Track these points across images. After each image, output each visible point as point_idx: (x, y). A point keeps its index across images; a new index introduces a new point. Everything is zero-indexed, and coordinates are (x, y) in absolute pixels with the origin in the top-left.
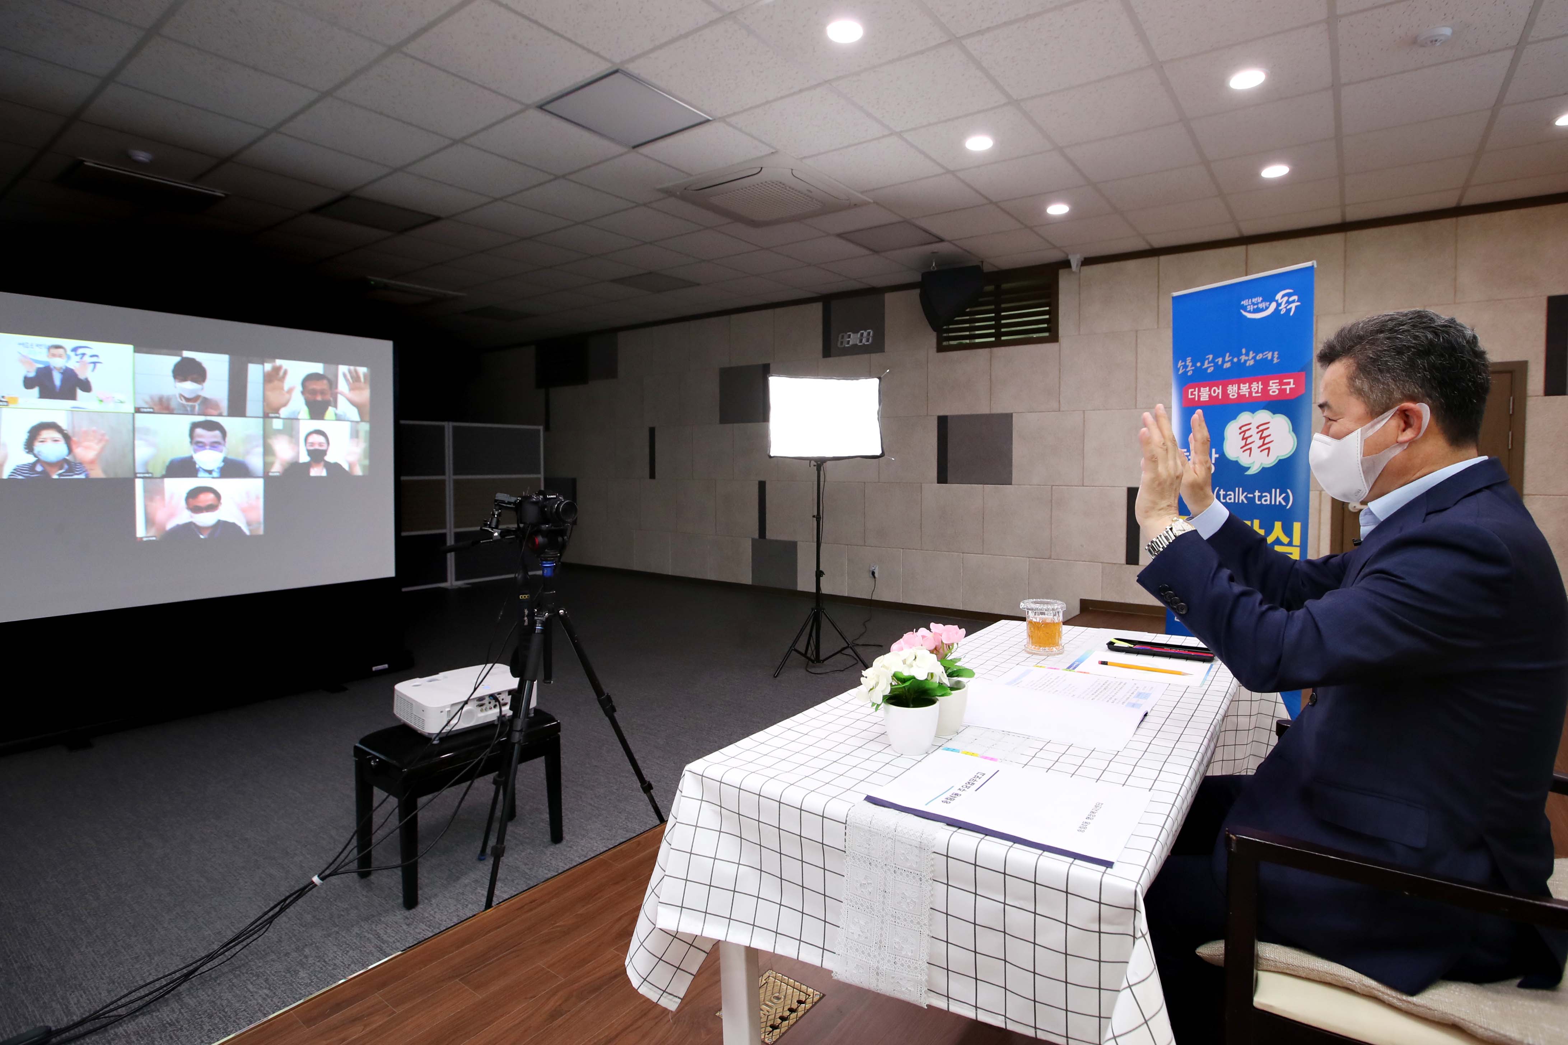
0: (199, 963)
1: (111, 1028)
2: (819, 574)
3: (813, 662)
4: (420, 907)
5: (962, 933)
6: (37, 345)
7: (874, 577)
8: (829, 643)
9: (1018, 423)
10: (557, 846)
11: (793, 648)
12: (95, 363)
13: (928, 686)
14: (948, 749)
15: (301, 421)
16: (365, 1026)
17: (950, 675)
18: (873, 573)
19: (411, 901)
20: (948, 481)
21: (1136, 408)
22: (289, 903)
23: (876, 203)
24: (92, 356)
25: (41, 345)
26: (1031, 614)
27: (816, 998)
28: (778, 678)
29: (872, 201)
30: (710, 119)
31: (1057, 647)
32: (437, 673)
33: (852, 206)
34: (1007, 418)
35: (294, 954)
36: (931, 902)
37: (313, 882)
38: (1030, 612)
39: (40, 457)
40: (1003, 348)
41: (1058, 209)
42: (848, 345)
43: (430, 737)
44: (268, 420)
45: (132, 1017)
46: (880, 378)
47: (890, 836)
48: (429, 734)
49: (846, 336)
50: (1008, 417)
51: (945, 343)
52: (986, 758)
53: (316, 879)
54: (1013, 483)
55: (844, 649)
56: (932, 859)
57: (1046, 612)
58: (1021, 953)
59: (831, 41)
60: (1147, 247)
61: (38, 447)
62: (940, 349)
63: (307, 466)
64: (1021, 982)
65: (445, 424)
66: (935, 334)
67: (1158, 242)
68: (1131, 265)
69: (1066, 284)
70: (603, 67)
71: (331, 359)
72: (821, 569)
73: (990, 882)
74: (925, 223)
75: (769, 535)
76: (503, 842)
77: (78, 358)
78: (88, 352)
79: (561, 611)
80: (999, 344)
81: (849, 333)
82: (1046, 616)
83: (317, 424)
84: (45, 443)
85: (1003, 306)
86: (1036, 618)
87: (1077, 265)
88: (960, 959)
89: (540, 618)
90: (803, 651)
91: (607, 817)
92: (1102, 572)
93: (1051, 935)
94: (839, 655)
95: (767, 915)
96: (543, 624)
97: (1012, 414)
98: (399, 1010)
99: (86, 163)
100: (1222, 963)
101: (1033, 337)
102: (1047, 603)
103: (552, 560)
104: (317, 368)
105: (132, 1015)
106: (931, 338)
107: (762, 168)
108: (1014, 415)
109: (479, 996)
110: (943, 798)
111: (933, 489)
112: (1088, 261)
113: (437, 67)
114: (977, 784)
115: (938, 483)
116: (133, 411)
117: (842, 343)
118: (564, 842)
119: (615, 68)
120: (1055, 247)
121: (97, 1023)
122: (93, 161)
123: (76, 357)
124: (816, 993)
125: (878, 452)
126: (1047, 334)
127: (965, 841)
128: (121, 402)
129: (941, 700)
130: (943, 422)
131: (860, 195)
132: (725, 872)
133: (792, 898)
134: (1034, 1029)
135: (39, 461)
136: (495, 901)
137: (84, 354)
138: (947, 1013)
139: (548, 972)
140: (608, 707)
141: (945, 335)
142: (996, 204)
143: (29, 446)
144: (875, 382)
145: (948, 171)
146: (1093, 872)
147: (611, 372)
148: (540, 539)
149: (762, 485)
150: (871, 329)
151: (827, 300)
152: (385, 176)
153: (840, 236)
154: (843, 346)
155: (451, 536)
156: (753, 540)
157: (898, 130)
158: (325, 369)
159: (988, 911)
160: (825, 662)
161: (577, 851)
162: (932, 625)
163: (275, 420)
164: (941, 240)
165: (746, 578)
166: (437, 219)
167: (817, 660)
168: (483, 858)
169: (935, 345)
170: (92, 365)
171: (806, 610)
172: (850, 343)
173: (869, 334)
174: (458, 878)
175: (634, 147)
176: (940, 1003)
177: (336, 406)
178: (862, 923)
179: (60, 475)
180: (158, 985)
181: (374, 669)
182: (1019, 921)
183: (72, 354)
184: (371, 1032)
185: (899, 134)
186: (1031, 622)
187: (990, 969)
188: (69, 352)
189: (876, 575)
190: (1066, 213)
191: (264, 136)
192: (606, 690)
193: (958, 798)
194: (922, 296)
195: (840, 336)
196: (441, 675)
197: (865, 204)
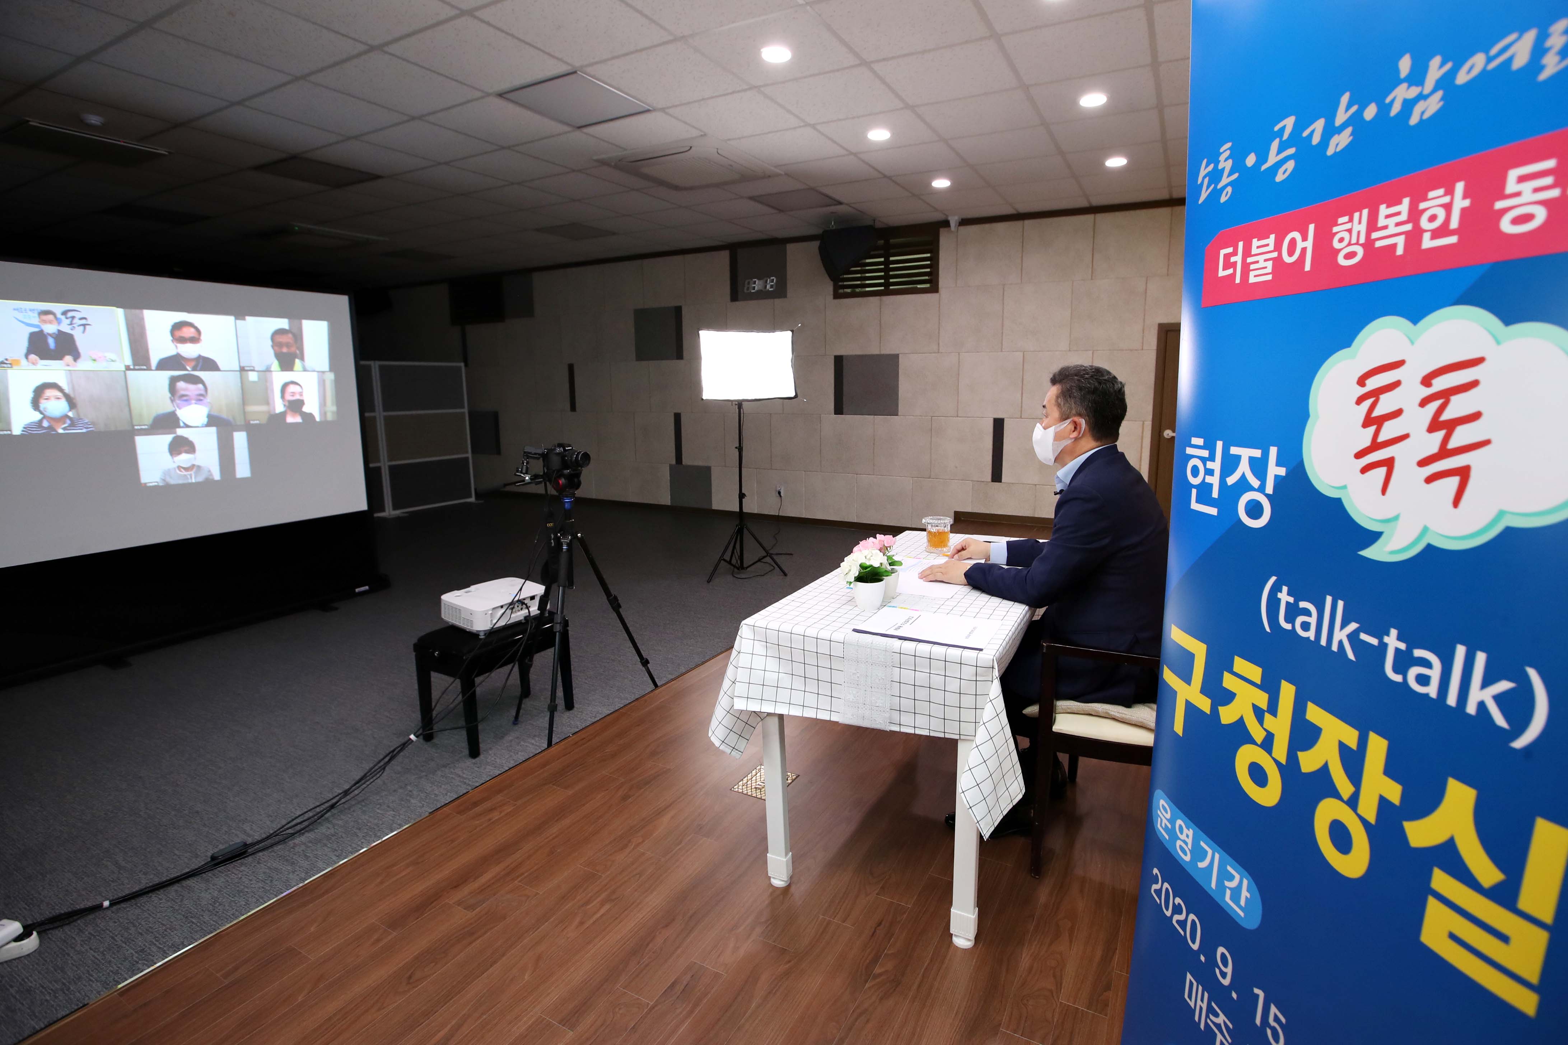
0: (337, 798)
1: (291, 840)
2: (742, 496)
3: (738, 569)
4: (482, 757)
5: (907, 691)
6: (31, 310)
7: (781, 496)
8: (752, 552)
9: (904, 363)
10: (571, 712)
11: (722, 559)
12: (84, 325)
13: (879, 571)
14: (890, 607)
15: (274, 373)
16: (501, 812)
17: (890, 564)
18: (779, 493)
19: (474, 752)
20: (845, 411)
21: (1002, 351)
22: (396, 754)
23: (786, 174)
24: (81, 319)
25: (34, 310)
26: (929, 527)
27: (794, 777)
28: (710, 583)
29: (783, 173)
30: (651, 109)
31: (947, 548)
32: (469, 587)
33: (766, 176)
34: (894, 359)
35: (400, 791)
36: (892, 678)
37: (410, 739)
38: (929, 525)
39: (47, 414)
40: (891, 297)
41: (941, 183)
42: (754, 291)
43: (477, 633)
44: (244, 373)
45: (300, 834)
46: (792, 331)
47: (869, 646)
48: (477, 631)
49: (751, 282)
50: (895, 357)
51: (841, 291)
52: (913, 610)
53: (412, 737)
54: (899, 414)
55: (764, 557)
56: (892, 656)
57: (939, 525)
58: (938, 696)
59: (764, 61)
60: (1014, 212)
61: (43, 404)
62: (837, 296)
63: (283, 415)
64: (937, 711)
65: (372, 363)
66: (831, 283)
67: (1023, 208)
68: (1000, 227)
69: (945, 241)
70: (563, 69)
71: (296, 315)
72: (743, 492)
73: (923, 664)
74: (829, 191)
75: (686, 461)
76: (555, 702)
77: (68, 321)
78: (78, 315)
79: (579, 535)
80: (887, 292)
81: (754, 280)
82: (939, 527)
83: (288, 376)
84: (49, 400)
85: (892, 259)
86: (933, 529)
87: (955, 226)
88: (907, 704)
89: (565, 541)
90: (728, 559)
91: (602, 691)
92: (972, 489)
93: (953, 685)
94: (759, 564)
95: (798, 697)
96: (568, 545)
97: (898, 354)
98: (519, 802)
99: (31, 123)
100: (1038, 716)
101: (917, 288)
102: (940, 519)
103: (571, 497)
104: (283, 323)
105: (300, 832)
106: (829, 287)
107: (691, 147)
108: (900, 356)
109: (570, 792)
110: (894, 628)
111: (831, 422)
112: (965, 222)
113: (412, 63)
114: (911, 621)
115: (835, 414)
116: (124, 369)
117: (748, 289)
118: (575, 709)
119: (574, 70)
120: (936, 210)
121: (277, 839)
122: (39, 121)
123: (66, 320)
124: (793, 775)
125: (793, 394)
126: (928, 285)
127: (909, 646)
128: (113, 361)
129: (886, 579)
130: (839, 361)
131: (773, 168)
132: (771, 677)
133: (812, 686)
134: (943, 733)
135: (45, 417)
136: (555, 740)
137: (73, 317)
138: (900, 733)
139: (611, 777)
140: (615, 604)
141: (840, 283)
142: (890, 178)
143: (36, 404)
144: (789, 334)
145: (851, 153)
146: (974, 653)
147: (527, 310)
148: (562, 481)
149: (677, 417)
150: (776, 277)
151: (734, 248)
152: (337, 143)
153: (751, 198)
154: (749, 291)
155: (385, 468)
156: (671, 466)
157: (812, 123)
158: (290, 324)
159: (922, 678)
160: (748, 569)
161: (587, 714)
162: (878, 535)
163: (250, 373)
164: (840, 203)
165: (665, 498)
166: (377, 177)
167: (742, 567)
168: (516, 722)
169: (832, 293)
170: (82, 328)
171: (731, 528)
172: (756, 289)
173: (772, 281)
174: (502, 737)
175: (580, 127)
176: (896, 728)
177: (302, 358)
178: (854, 692)
179: (64, 429)
180: (307, 816)
181: (357, 590)
182: (937, 681)
183: (63, 317)
184: (506, 814)
185: (813, 126)
186: (930, 532)
187: (922, 707)
188: (59, 316)
189: (782, 494)
190: (948, 187)
191: (227, 107)
192: (614, 592)
193: (901, 628)
194: (821, 248)
195: (746, 283)
196: (473, 588)
197: (778, 175)
